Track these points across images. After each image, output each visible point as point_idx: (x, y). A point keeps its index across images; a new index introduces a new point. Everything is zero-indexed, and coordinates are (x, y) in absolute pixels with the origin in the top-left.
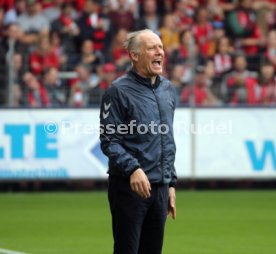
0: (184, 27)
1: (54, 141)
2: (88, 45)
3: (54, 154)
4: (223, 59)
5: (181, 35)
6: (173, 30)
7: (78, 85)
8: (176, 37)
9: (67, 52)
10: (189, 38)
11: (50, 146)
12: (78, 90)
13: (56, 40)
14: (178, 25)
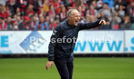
0: (50, 4)
1: (7, 41)
2: (18, 9)
3: (7, 46)
4: (63, 14)
5: (50, 7)
6: (47, 5)
7: (16, 23)
8: (48, 7)
9: (12, 12)
10: (52, 7)
11: (6, 43)
12: (16, 25)
13: (8, 8)
14: (48, 3)
